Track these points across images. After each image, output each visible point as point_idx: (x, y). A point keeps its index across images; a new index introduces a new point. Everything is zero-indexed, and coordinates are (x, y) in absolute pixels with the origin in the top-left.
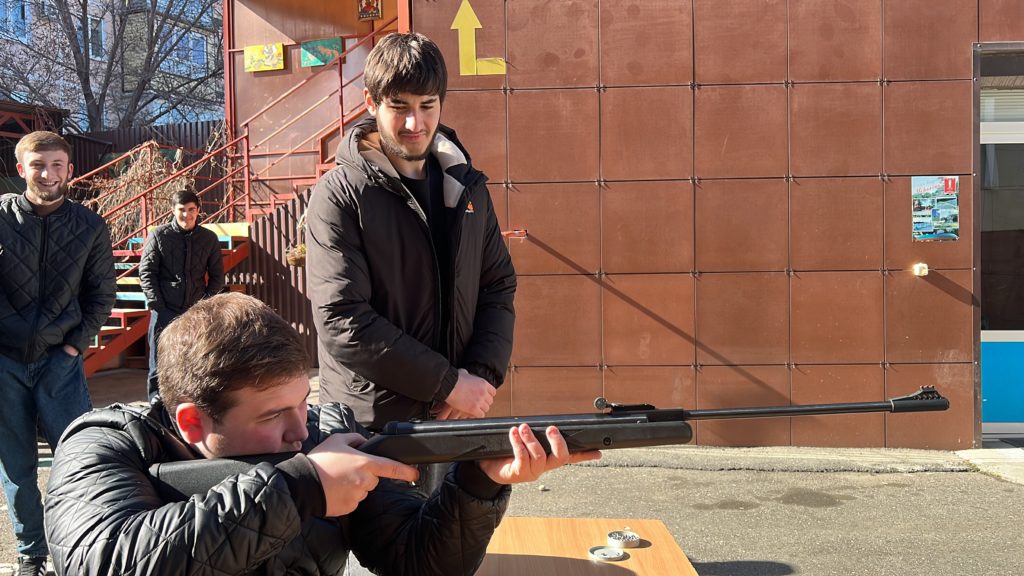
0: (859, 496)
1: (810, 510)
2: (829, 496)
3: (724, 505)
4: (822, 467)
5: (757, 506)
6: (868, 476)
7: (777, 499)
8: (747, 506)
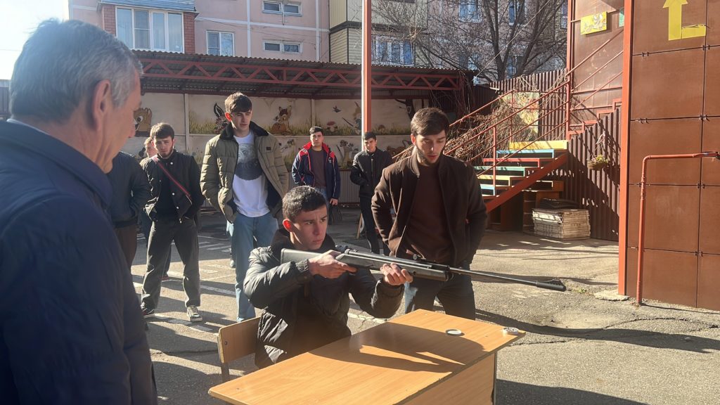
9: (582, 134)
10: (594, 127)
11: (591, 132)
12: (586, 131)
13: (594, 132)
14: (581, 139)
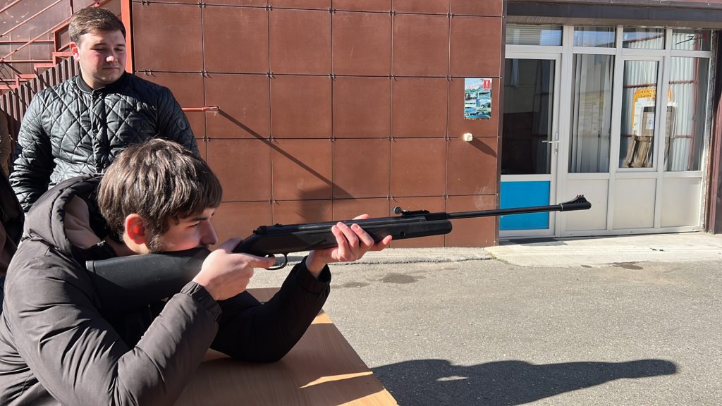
0: (427, 276)
1: (399, 285)
2: (410, 277)
3: (348, 285)
4: (407, 260)
5: (368, 284)
6: (434, 264)
7: (380, 280)
8: (361, 285)
9: (16, 90)
10: (31, 82)
11: (28, 86)
12: (22, 86)
13: (32, 86)
14: (16, 94)
